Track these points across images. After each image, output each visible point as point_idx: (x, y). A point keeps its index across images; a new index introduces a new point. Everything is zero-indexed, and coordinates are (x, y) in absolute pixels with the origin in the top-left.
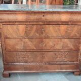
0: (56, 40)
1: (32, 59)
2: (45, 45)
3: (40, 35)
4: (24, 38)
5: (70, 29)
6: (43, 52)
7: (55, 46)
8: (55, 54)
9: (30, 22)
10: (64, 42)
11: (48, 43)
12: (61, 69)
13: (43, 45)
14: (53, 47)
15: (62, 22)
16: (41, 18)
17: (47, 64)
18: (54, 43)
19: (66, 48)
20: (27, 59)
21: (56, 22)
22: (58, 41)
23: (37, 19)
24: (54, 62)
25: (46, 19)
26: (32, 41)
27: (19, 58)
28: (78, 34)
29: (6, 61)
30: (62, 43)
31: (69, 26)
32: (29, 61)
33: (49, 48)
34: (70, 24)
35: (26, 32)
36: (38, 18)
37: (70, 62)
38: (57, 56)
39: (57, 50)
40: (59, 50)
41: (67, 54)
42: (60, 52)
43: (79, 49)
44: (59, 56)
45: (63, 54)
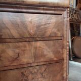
0: (21, 44)
7: (20, 57)
8: (22, 73)
10: (36, 48)
14: (16, 59)
18: (17, 51)
19: (42, 60)
22: (25, 46)
30: (33, 51)
33: (7, 64)
38: (27, 77)
39: (25, 66)
40: (29, 65)
41: (45, 70)
42: (31, 68)
43: (63, 59)
44: (30, 77)
45: (38, 71)
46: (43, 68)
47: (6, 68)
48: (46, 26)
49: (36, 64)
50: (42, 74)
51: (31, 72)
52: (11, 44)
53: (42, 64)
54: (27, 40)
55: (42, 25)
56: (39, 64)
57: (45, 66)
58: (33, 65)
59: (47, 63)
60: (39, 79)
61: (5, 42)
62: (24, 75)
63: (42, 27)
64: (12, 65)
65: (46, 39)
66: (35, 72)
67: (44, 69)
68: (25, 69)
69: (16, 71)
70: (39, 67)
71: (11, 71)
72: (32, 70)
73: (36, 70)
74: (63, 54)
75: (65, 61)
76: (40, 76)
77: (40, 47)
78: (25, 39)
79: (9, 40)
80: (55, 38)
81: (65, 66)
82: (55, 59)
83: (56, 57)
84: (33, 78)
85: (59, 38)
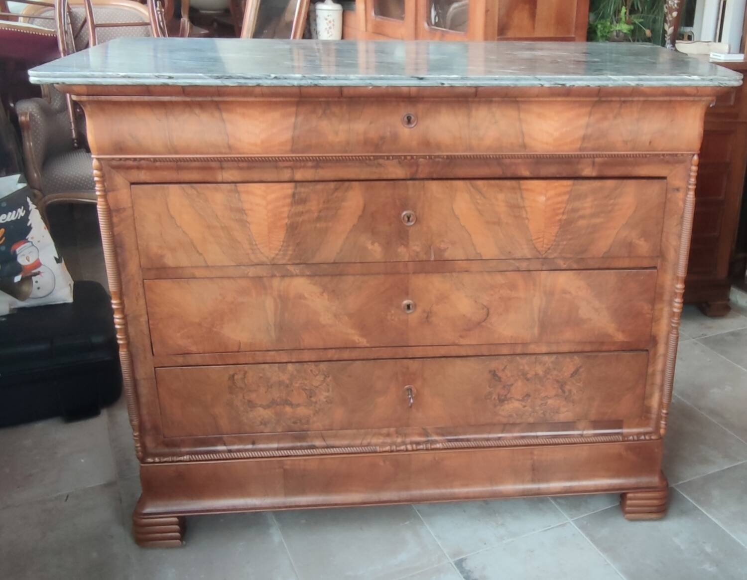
0: (500, 279)
1: (339, 414)
2: (428, 318)
3: (387, 246)
4: (277, 269)
5: (587, 205)
6: (414, 365)
7: (493, 319)
8: (494, 374)
9: (318, 163)
10: (550, 294)
11: (443, 298)
12: (538, 472)
13: (414, 316)
14: (479, 324)
15: (539, 160)
16: (395, 137)
17: (440, 442)
18: (485, 299)
19: (568, 335)
20: (302, 411)
21: (498, 160)
22: (513, 287)
23: (367, 142)
24: (490, 426)
25: (426, 144)
26: (334, 293)
27: (251, 405)
28: (645, 235)
29: (156, 428)
30: (538, 301)
31: (585, 186)
32: (318, 423)
33: (449, 336)
34: (587, 171)
35: (293, 229)
36: (373, 134)
37: (596, 424)
38: (507, 387)
39: (505, 351)
40: (519, 350)
41: (576, 372)
42: (523, 362)
43: (654, 340)
44: (519, 388)
45: (547, 372)
46: (569, 365)
47: (443, 351)
48: (597, 221)
49: (544, 349)
50: (562, 385)
51: (524, 374)
52: (466, 278)
53: (565, 348)
54: (524, 265)
55: (582, 217)
56: (554, 349)
57: (577, 359)
58: (533, 348)
59: (588, 348)
60: (550, 402)
61: (451, 271)
62: (500, 379)
63: (582, 223)
64: (463, 341)
65: (592, 264)
66: (536, 374)
67: (572, 369)
68: (504, 360)
69: (472, 363)
70: (553, 358)
71: (458, 361)
72: (527, 368)
73: (540, 370)
74: (654, 320)
75: (661, 349)
76: (553, 393)
77: (564, 292)
78: (517, 264)
79: (464, 265)
80: (626, 263)
81: (659, 367)
82: (620, 337)
83: (623, 331)
84: (528, 395)
85: (646, 263)
